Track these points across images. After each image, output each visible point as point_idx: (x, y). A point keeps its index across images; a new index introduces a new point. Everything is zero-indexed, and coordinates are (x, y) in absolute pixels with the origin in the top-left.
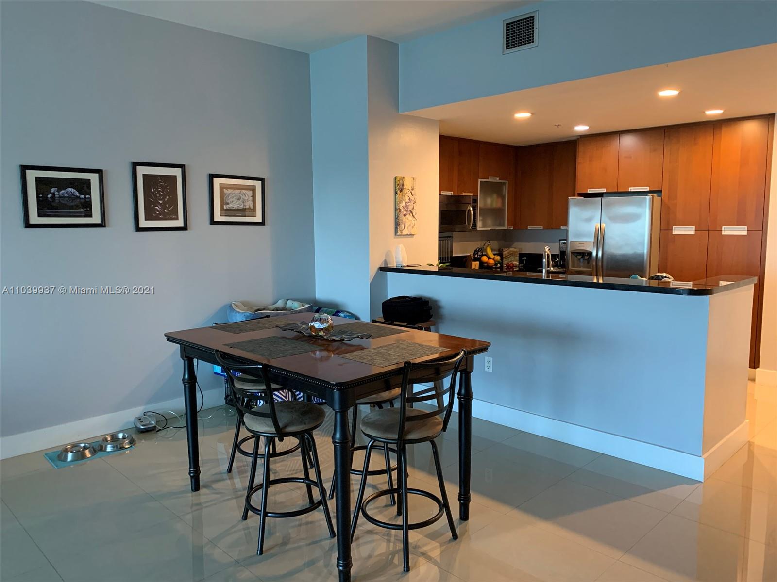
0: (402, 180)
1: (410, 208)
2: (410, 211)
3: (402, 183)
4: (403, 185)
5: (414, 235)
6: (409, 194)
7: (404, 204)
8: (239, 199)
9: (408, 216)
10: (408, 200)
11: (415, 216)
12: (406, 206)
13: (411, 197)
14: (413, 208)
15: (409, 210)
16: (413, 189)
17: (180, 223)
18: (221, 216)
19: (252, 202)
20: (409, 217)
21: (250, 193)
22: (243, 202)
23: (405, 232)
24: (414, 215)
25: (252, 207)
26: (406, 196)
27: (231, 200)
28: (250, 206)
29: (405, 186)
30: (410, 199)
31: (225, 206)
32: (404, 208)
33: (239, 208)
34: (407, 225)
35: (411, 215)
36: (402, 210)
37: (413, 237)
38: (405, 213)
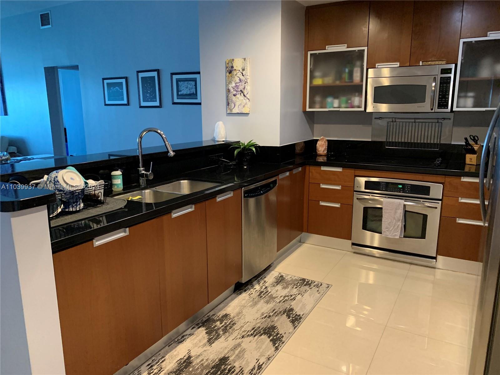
0: (231, 62)
1: (241, 88)
2: (241, 91)
3: (231, 65)
4: (232, 67)
5: (249, 114)
6: (239, 75)
7: (234, 85)
8: (187, 88)
9: (238, 96)
10: (238, 81)
11: (247, 96)
12: (236, 86)
13: (242, 77)
14: (245, 88)
15: (239, 90)
16: (243, 70)
17: (157, 104)
18: (177, 99)
19: (195, 89)
20: (240, 97)
21: (193, 83)
22: (189, 90)
23: (235, 111)
24: (245, 94)
25: (195, 93)
26: (236, 77)
27: (183, 88)
28: (193, 93)
29: (235, 68)
30: (240, 80)
31: (179, 93)
32: (234, 89)
33: (188, 94)
34: (237, 104)
35: (242, 94)
36: (232, 90)
37: (248, 116)
38: (235, 93)
